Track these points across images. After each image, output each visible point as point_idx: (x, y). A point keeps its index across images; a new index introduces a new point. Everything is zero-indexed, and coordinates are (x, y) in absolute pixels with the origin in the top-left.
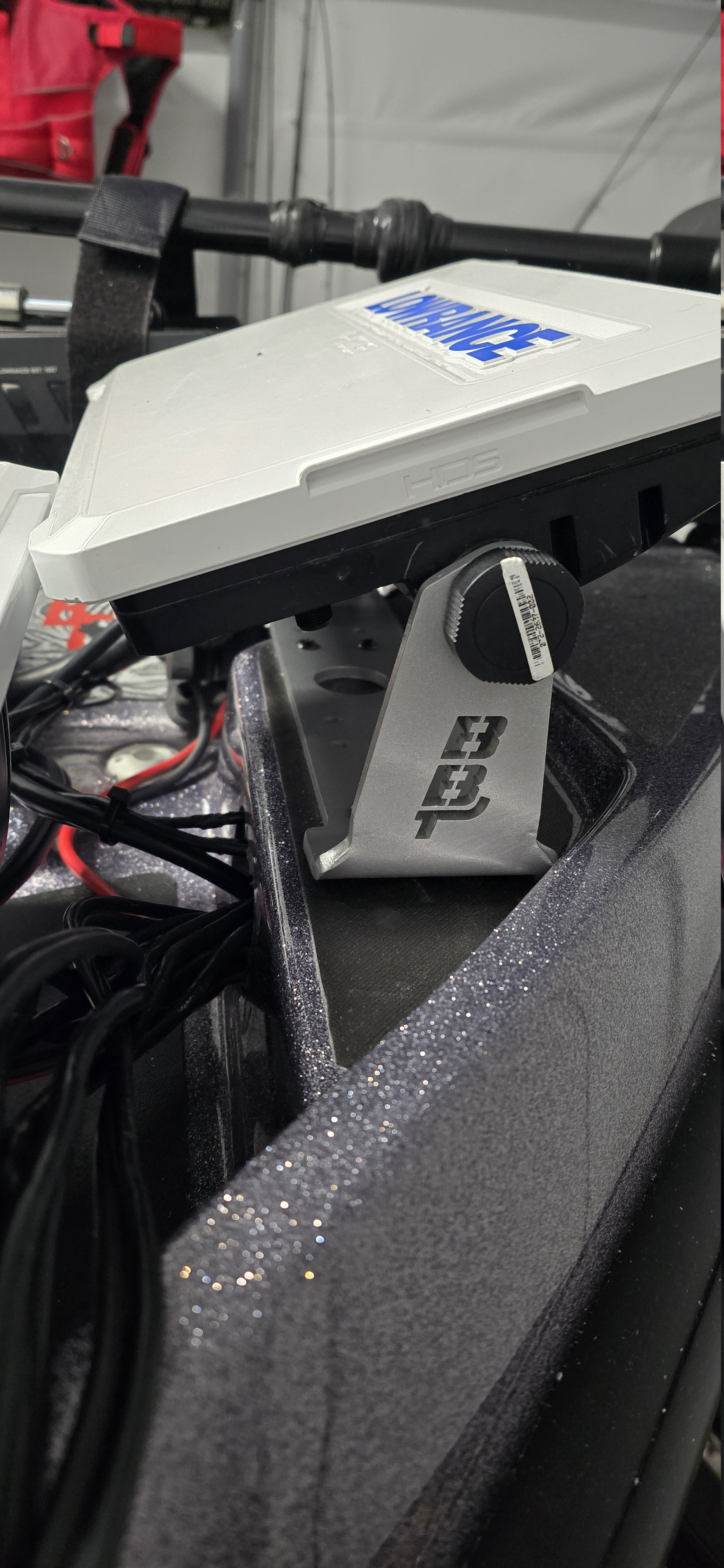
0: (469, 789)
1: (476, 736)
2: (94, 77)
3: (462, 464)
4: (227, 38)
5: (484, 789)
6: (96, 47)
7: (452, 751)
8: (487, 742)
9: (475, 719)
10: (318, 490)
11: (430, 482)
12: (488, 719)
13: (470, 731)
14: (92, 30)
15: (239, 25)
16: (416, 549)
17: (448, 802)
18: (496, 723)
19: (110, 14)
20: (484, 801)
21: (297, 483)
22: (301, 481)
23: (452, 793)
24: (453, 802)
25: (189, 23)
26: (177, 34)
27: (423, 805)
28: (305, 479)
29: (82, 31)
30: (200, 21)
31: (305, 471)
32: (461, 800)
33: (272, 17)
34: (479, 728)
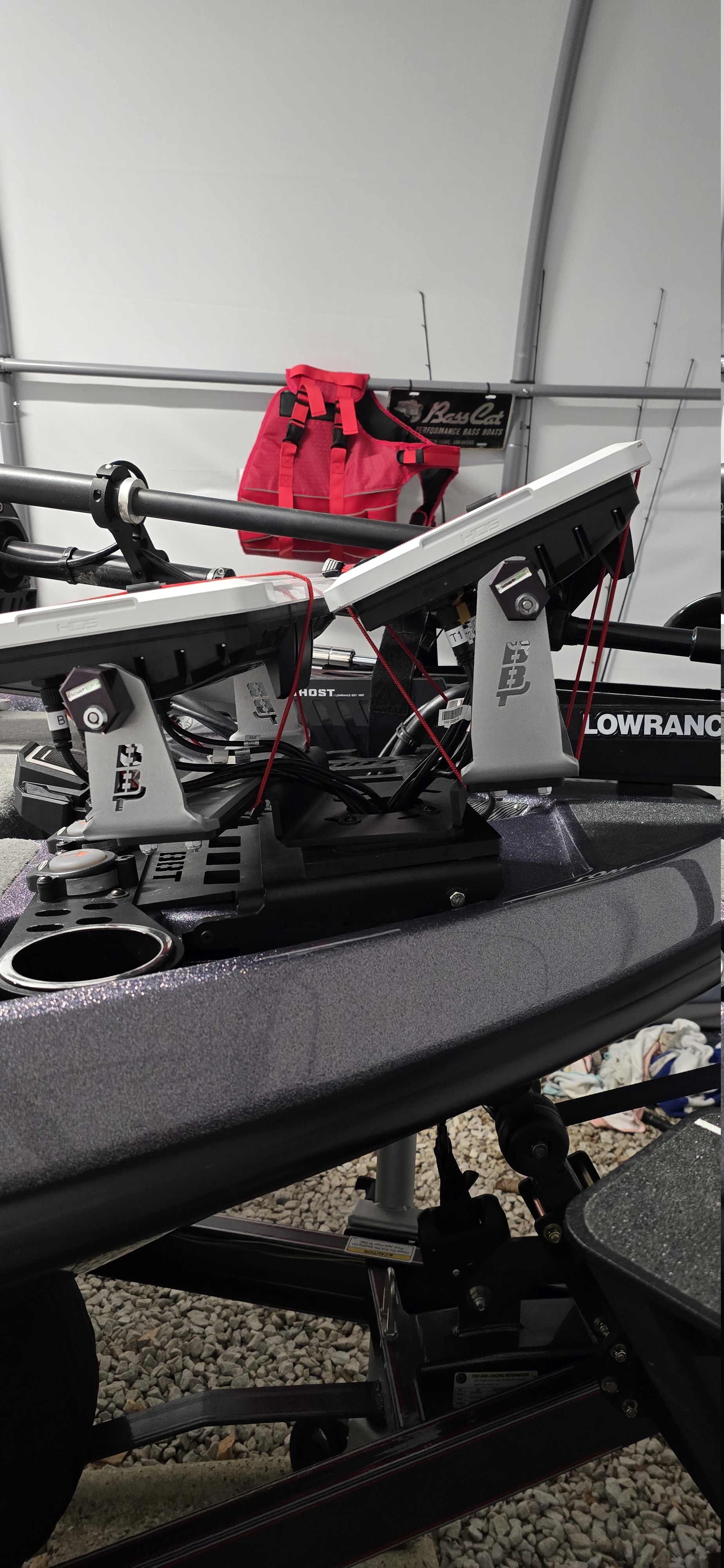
2: (399, 484)
4: (501, 452)
6: (401, 464)
14: (400, 455)
15: (510, 445)
19: (414, 445)
26: (456, 454)
29: (392, 457)
30: (481, 444)
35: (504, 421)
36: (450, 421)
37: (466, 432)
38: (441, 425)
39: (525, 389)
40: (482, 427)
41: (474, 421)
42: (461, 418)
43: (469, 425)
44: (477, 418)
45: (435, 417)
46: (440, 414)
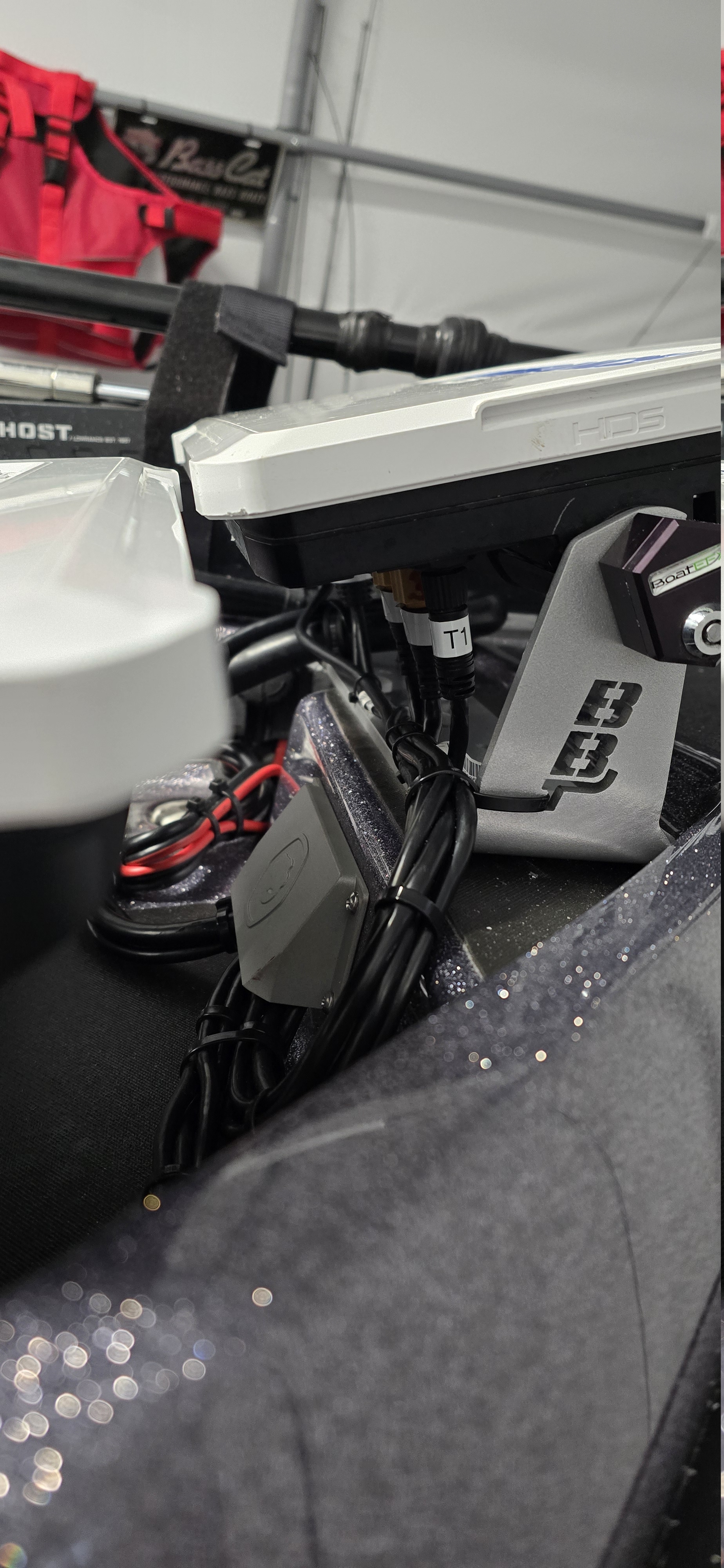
0: (598, 757)
1: (610, 703)
2: (139, 252)
3: (628, 418)
4: (262, 228)
5: (612, 762)
6: (143, 224)
7: (585, 716)
8: (622, 708)
9: (611, 684)
10: (493, 427)
11: (596, 432)
12: (624, 686)
13: (605, 697)
14: (142, 210)
15: (273, 220)
16: (568, 505)
17: (576, 772)
18: (632, 691)
19: (158, 198)
20: (612, 774)
21: (473, 417)
22: (477, 414)
23: (580, 763)
24: (582, 772)
25: (227, 213)
26: (218, 222)
27: (551, 774)
28: (480, 412)
29: (131, 211)
30: (237, 213)
31: (482, 405)
32: (590, 771)
33: (304, 216)
34: (614, 694)
35: (268, 182)
36: (198, 171)
37: (219, 191)
38: (184, 174)
39: (295, 141)
40: (240, 187)
41: (229, 177)
42: (213, 169)
43: (222, 181)
44: (234, 172)
45: (176, 160)
46: (184, 157)
